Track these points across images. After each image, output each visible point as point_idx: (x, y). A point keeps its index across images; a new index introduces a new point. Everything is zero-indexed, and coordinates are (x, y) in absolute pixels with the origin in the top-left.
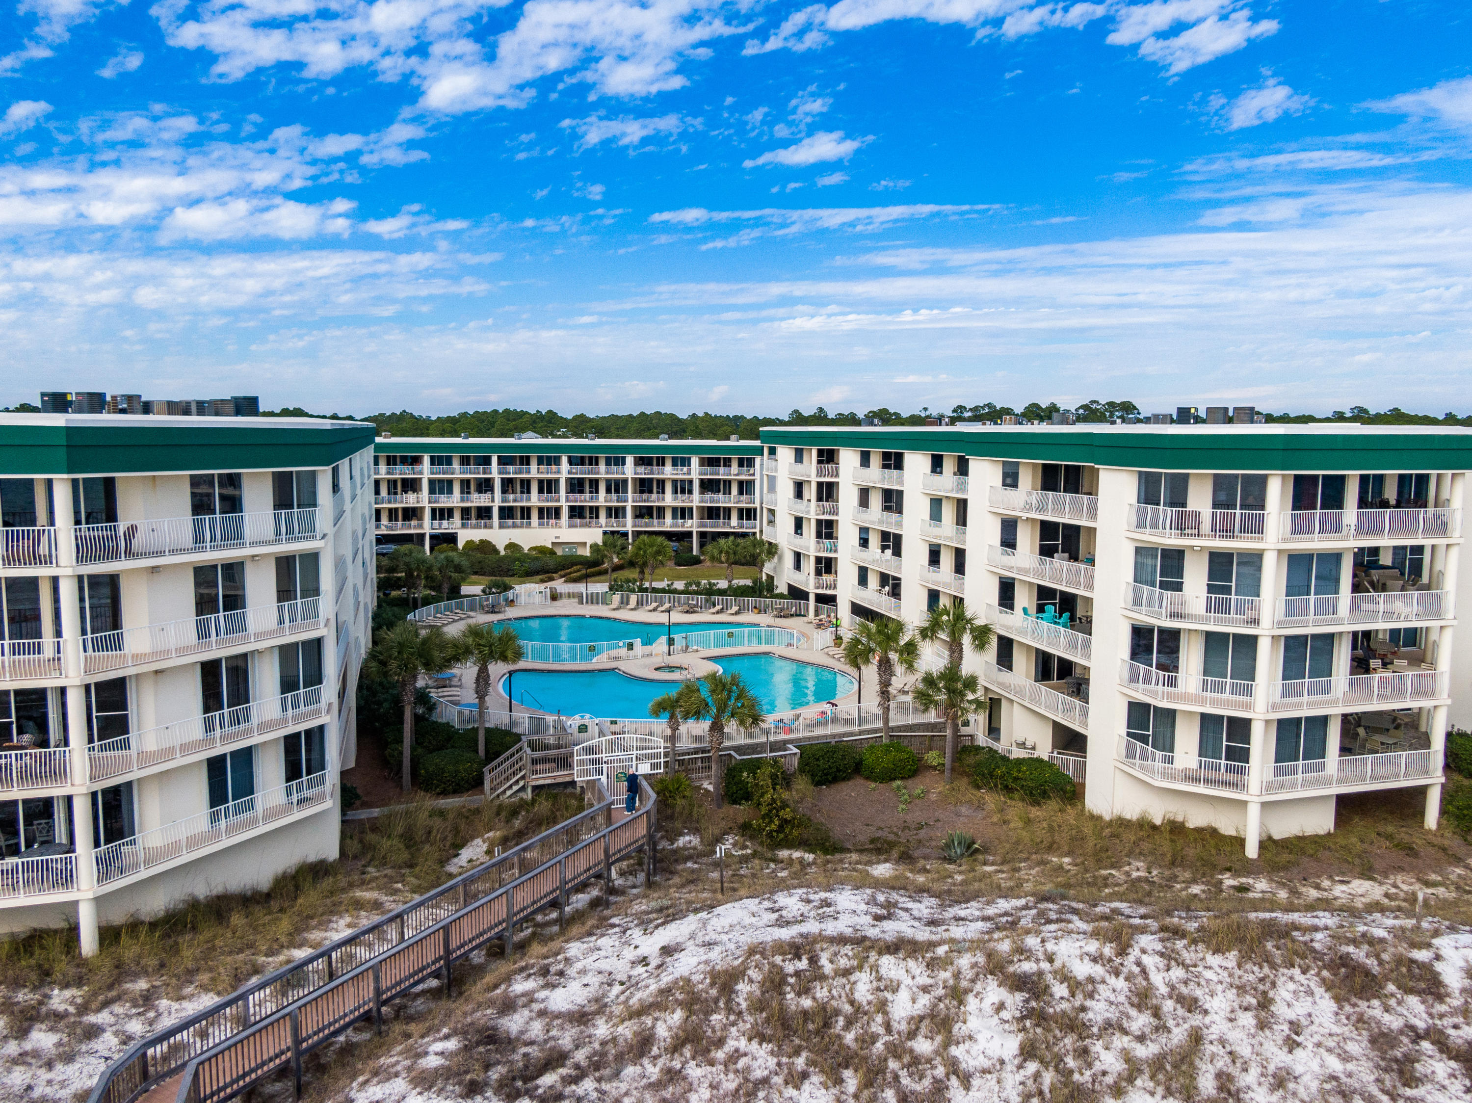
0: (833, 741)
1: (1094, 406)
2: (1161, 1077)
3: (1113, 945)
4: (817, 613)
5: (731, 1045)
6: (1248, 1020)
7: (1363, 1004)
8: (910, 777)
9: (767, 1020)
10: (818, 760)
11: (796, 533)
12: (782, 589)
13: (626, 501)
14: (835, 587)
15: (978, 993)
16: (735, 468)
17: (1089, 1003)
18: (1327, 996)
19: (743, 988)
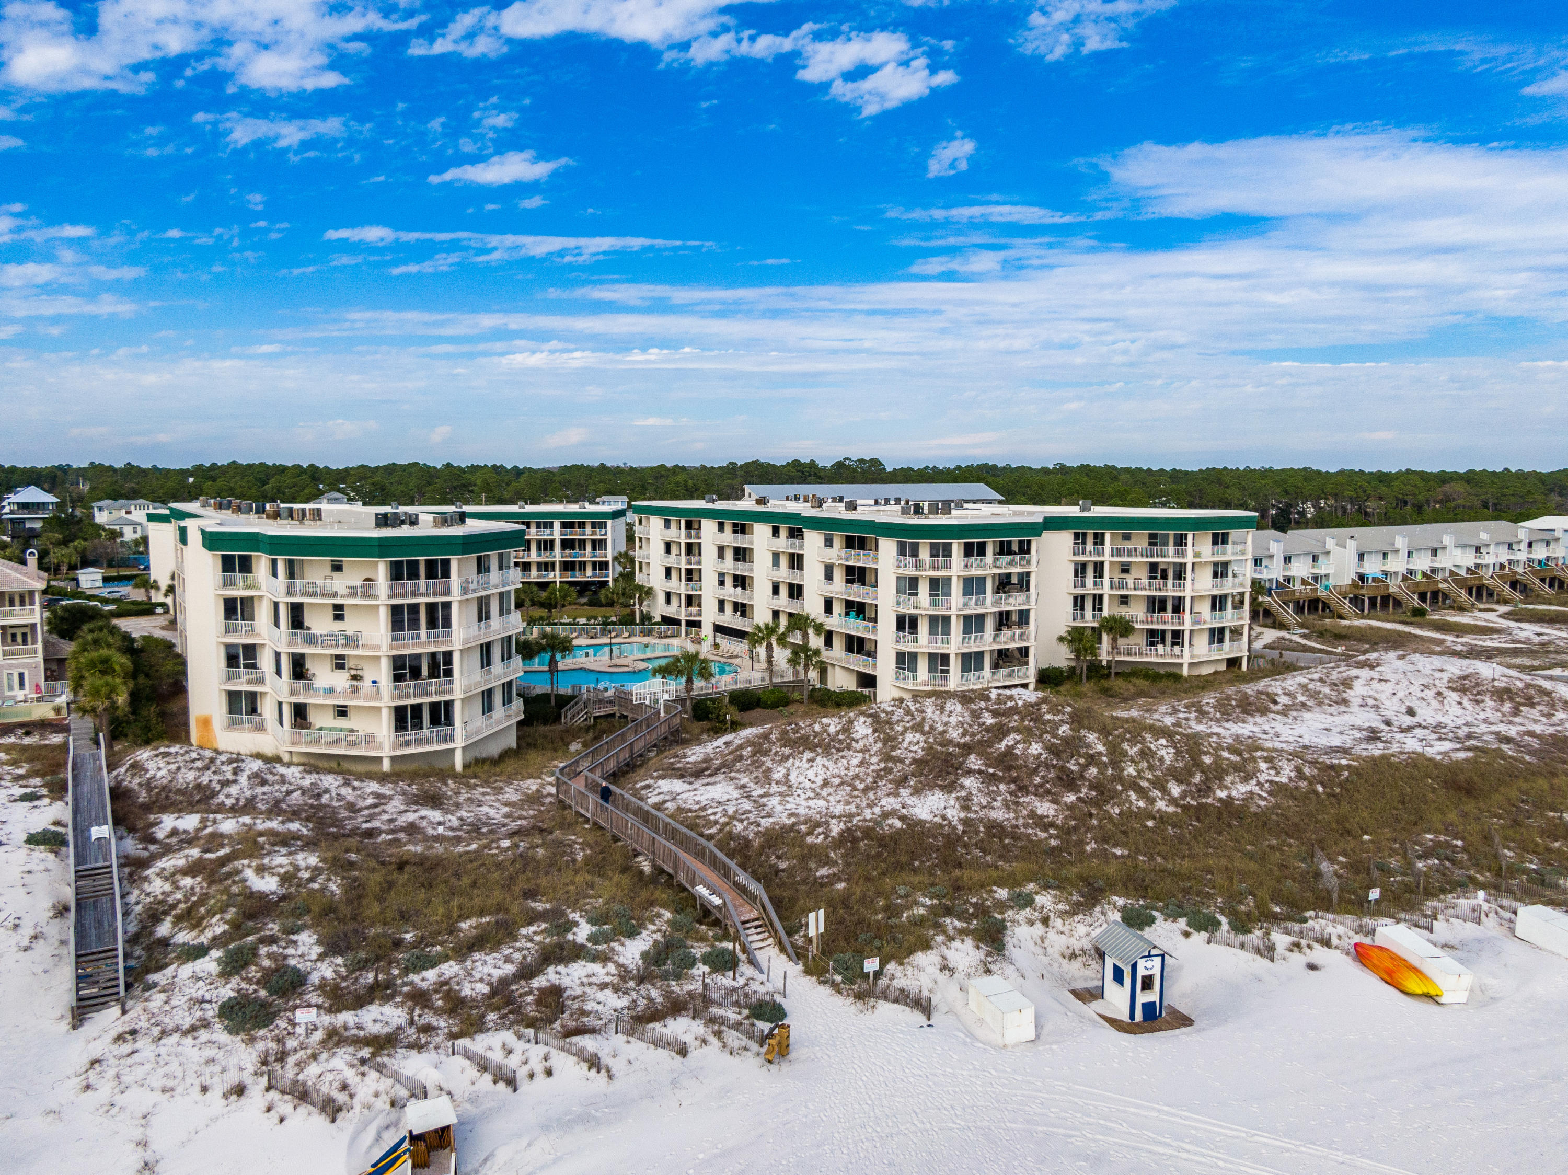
0: (743, 690)
8: (786, 705)
10: (739, 698)
11: (667, 578)
12: (658, 619)
14: (700, 615)
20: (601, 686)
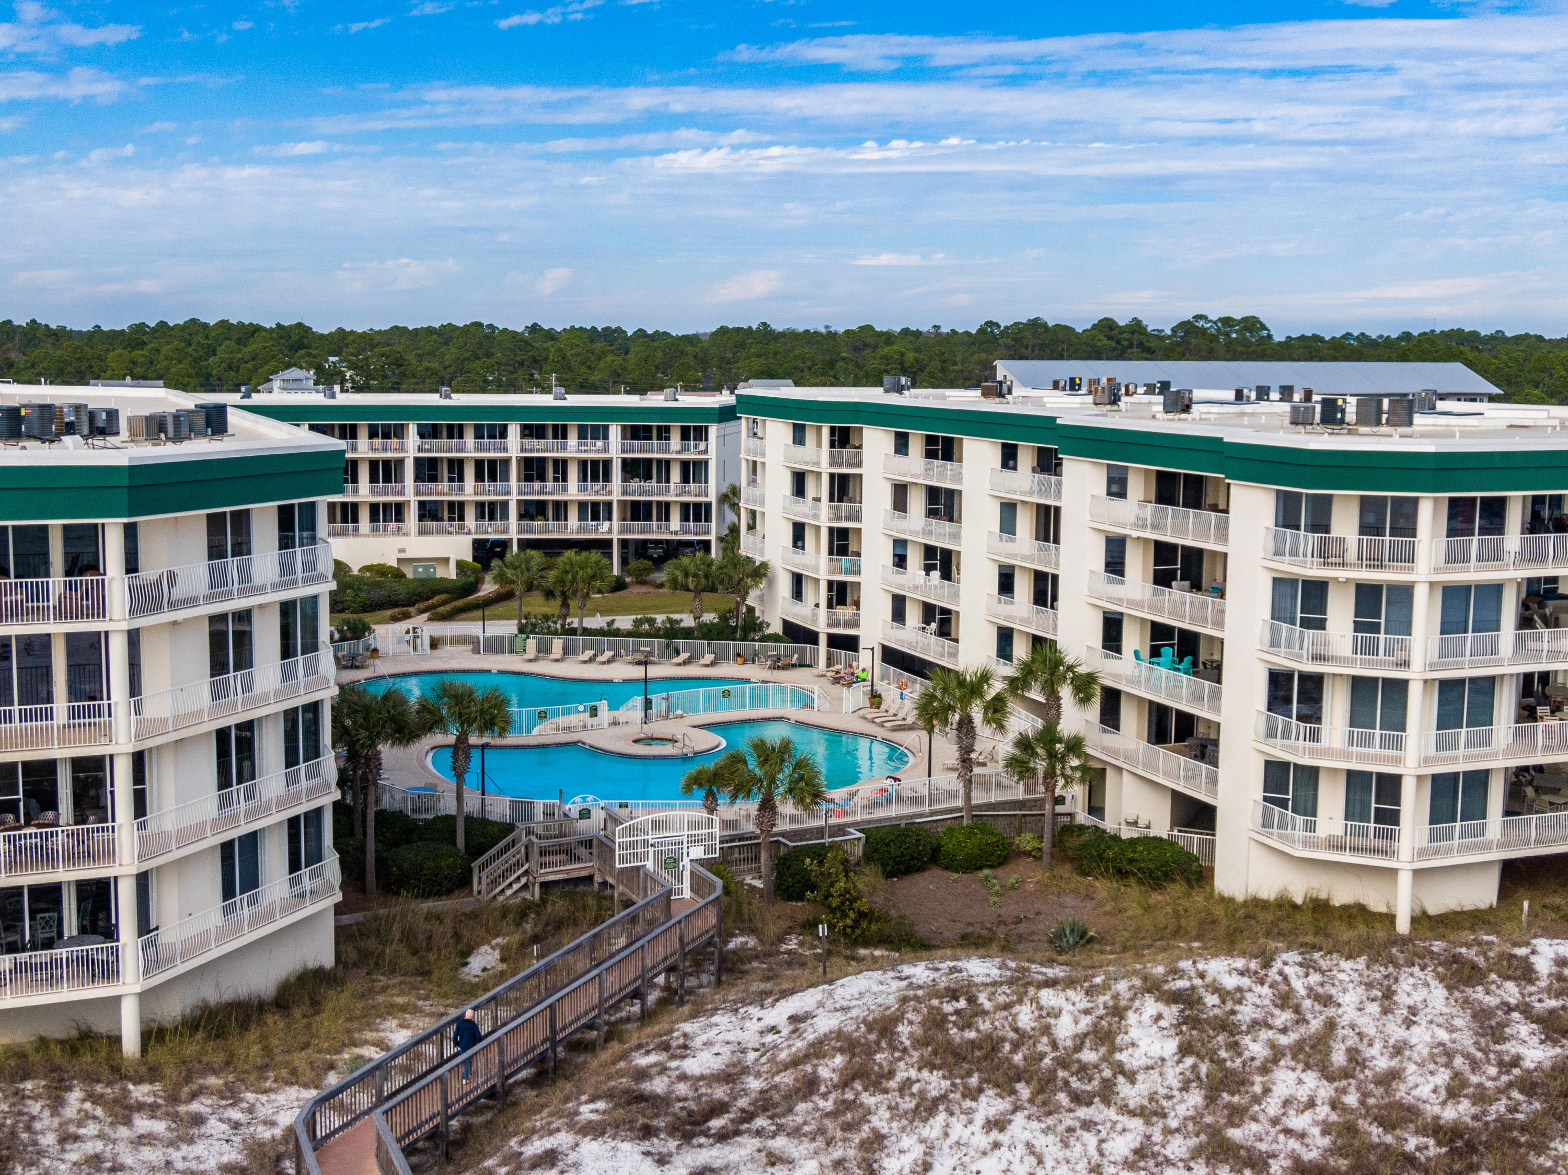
0: (903, 823)
1: (1201, 323)
2: (1301, 1057)
3: (1259, 960)
4: (830, 662)
5: (901, 1076)
6: (1374, 1008)
7: (1469, 991)
8: (999, 865)
9: (935, 1053)
10: (888, 845)
11: (795, 545)
12: (776, 628)
13: (508, 493)
14: (855, 624)
15: (1137, 1009)
16: (675, 442)
17: (1237, 1007)
18: (1441, 986)
19: (903, 1030)
20: (573, 807)
